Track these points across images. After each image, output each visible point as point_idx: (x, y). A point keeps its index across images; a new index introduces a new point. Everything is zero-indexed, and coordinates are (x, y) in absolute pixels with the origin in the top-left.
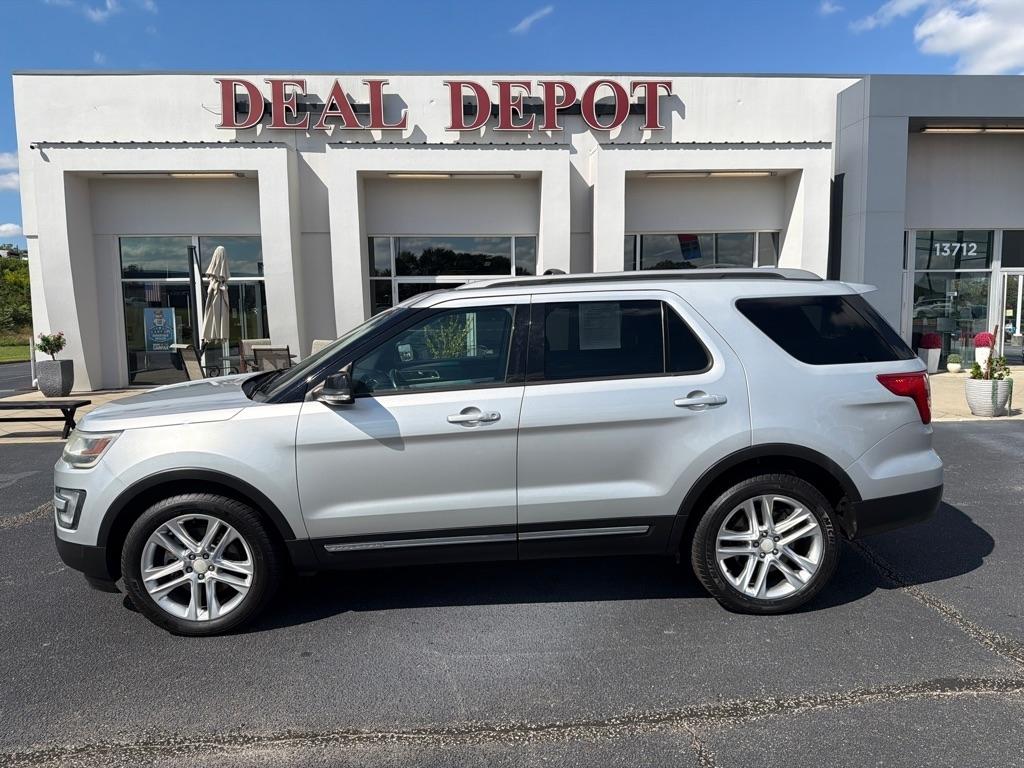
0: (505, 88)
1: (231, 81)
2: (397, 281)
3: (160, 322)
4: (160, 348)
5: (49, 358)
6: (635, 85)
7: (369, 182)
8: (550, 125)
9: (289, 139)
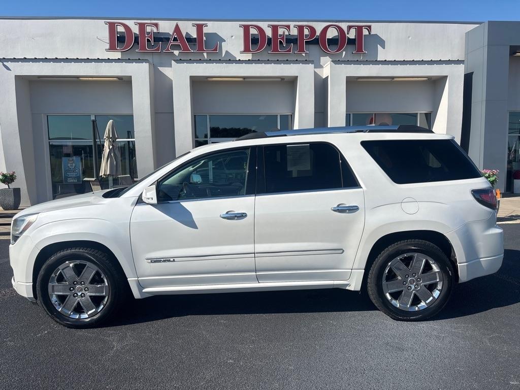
0: (275, 29)
1: (114, 23)
2: (211, 141)
3: (72, 166)
4: (72, 181)
5: (6, 187)
6: (349, 28)
8: (301, 50)
9: (149, 58)
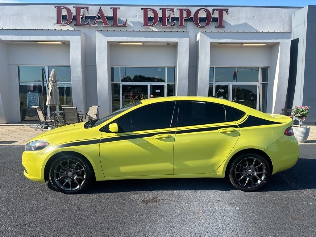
0: (164, 11)
1: (61, 7)
2: (122, 84)
7: (112, 46)
8: (181, 25)
9: (82, 29)
